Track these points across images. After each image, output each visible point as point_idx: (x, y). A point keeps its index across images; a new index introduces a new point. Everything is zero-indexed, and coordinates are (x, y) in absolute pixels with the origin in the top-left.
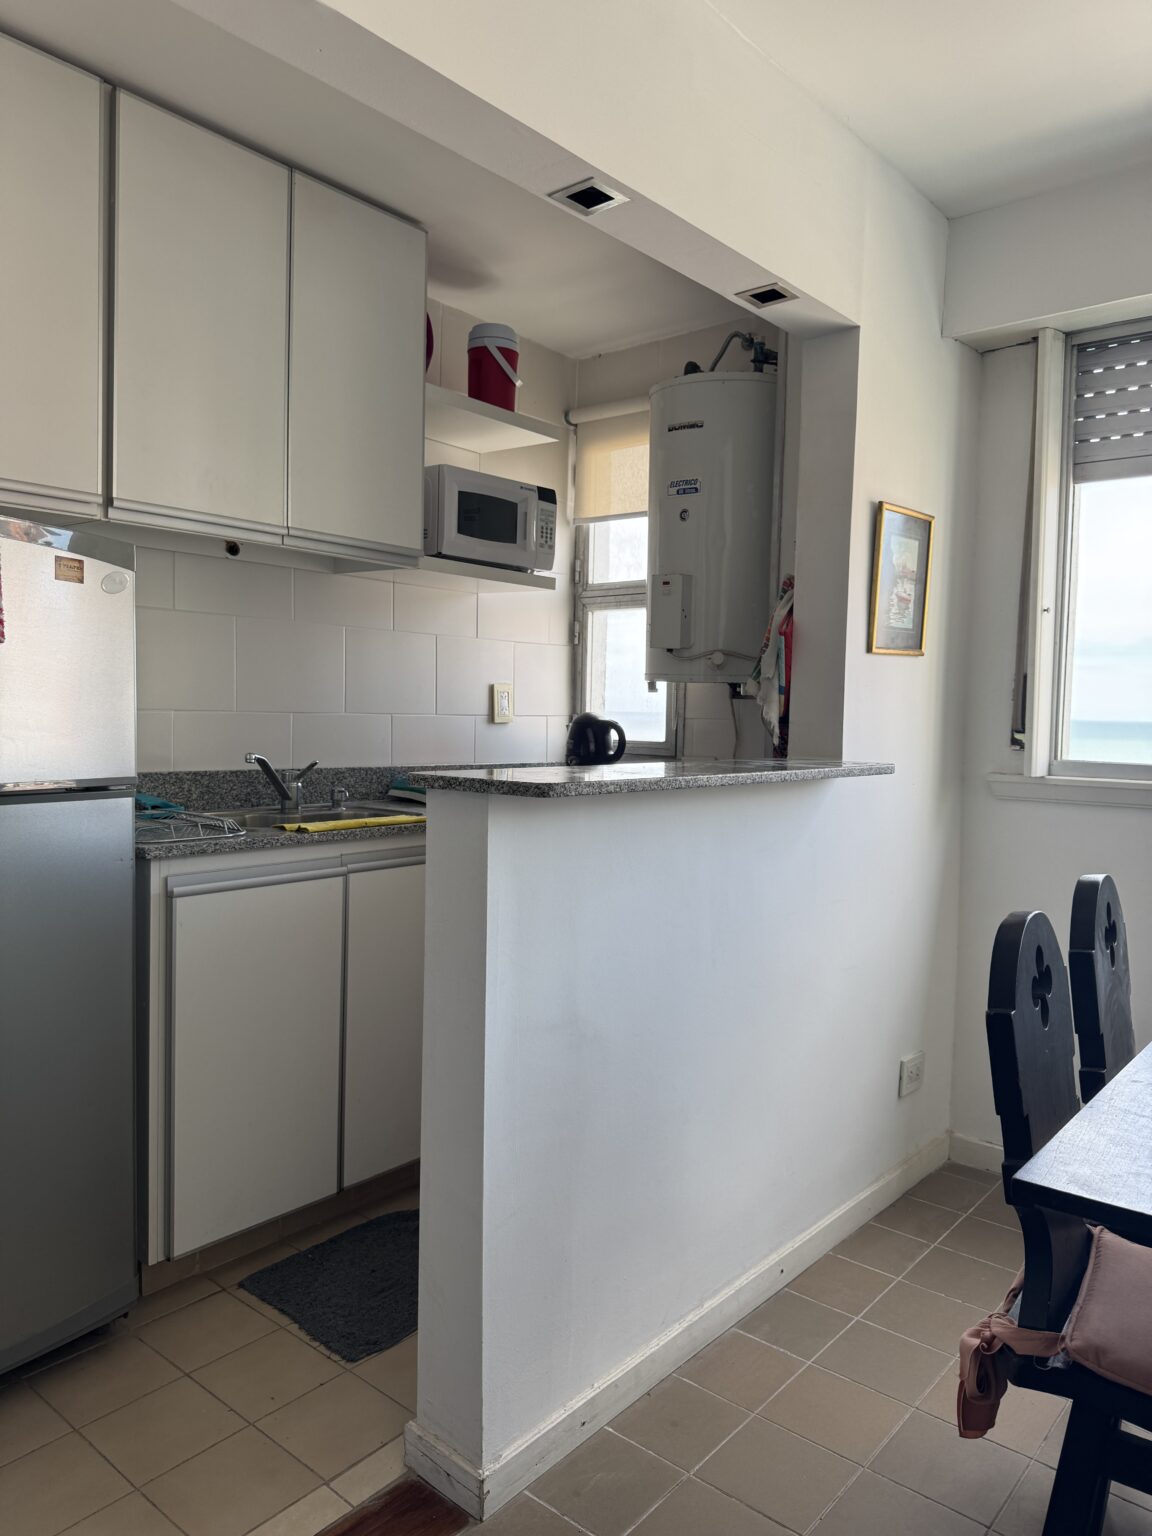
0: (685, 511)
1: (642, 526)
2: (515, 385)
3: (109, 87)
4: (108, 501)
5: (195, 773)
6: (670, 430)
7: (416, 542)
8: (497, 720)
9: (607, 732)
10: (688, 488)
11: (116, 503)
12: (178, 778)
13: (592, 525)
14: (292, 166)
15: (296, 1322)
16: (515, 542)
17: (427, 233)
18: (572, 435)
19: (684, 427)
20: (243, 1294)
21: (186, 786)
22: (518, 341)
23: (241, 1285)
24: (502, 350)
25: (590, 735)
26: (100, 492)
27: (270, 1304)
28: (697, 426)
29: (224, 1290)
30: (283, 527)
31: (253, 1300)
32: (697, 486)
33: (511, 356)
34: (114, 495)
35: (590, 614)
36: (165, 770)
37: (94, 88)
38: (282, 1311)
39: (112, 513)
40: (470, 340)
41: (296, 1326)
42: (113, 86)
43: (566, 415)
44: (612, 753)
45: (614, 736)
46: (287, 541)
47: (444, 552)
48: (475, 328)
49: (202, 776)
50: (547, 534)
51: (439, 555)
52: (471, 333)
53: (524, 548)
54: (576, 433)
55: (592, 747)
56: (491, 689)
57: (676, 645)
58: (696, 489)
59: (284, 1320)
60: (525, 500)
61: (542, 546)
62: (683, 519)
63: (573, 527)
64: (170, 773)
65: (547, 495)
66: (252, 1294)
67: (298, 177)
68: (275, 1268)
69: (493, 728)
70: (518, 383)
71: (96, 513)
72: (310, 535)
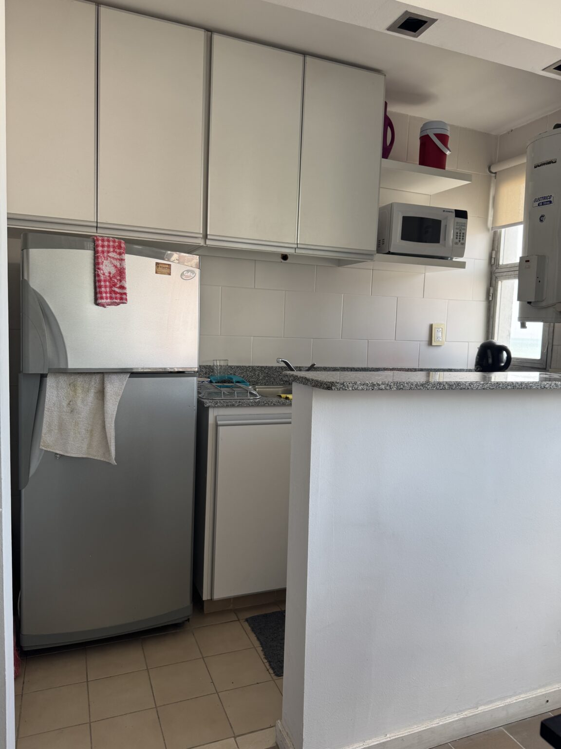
0: (542, 216)
1: (520, 229)
2: (446, 155)
3: (210, 33)
4: (205, 236)
5: (262, 367)
6: (535, 167)
7: (373, 247)
8: (434, 344)
9: (501, 353)
10: (545, 201)
11: (209, 237)
12: (253, 369)
13: (503, 230)
14: (304, 53)
15: (262, 647)
16: (438, 242)
17: (385, 76)
18: (493, 179)
19: (544, 164)
20: (246, 625)
21: (257, 373)
22: (449, 128)
23: (247, 620)
24: (437, 135)
25: (489, 353)
26: (201, 232)
27: (255, 633)
28: (553, 163)
29: (239, 620)
30: (295, 244)
31: (248, 629)
32: (551, 199)
33: (443, 138)
34: (208, 233)
35: (500, 283)
36: (247, 365)
37: (201, 34)
38: (258, 639)
39: (209, 242)
40: (421, 132)
41: (261, 648)
42: (210, 31)
43: (489, 168)
44: (503, 364)
45: (505, 354)
46: (298, 251)
47: (392, 251)
48: (425, 125)
49: (265, 369)
50: (461, 237)
51: (389, 253)
52: (422, 128)
53: (445, 246)
54: (495, 176)
55: (490, 361)
56: (431, 326)
57: (532, 300)
58: (551, 202)
59: (257, 644)
60: (446, 218)
61: (456, 243)
62: (541, 221)
63: (492, 232)
64: (249, 366)
65: (462, 214)
66: (250, 626)
67: (308, 59)
68: (265, 616)
69: (431, 349)
70: (448, 153)
71: (201, 242)
72: (309, 247)
